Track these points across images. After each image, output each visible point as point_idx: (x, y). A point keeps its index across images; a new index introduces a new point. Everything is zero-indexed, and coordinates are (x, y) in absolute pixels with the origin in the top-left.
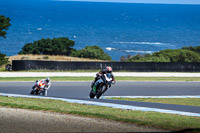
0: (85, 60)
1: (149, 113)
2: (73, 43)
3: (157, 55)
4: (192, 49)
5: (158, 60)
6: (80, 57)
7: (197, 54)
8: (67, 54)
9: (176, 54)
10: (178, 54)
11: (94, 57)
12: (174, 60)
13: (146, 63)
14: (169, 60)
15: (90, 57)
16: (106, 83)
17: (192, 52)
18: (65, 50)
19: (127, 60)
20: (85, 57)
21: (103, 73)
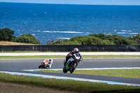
0: (22, 44)
2: (13, 32)
3: (72, 40)
4: (96, 36)
5: (73, 43)
6: (18, 42)
7: (99, 39)
8: (9, 40)
9: (85, 39)
10: (87, 39)
11: (28, 42)
12: (84, 43)
14: (80, 44)
15: (25, 42)
16: (76, 61)
17: (96, 38)
18: (7, 37)
19: (51, 44)
20: (22, 42)
21: (73, 53)
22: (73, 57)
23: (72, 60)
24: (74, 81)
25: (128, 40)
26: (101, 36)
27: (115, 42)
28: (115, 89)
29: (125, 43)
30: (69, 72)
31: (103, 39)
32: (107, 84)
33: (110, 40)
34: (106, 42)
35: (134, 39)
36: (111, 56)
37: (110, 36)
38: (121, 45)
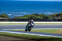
1: (22, 34)
4: (35, 15)
9: (30, 16)
13: (21, 19)
16: (32, 26)
17: (35, 16)
21: (30, 22)
22: (31, 24)
23: (30, 25)
24: (25, 34)
25: (48, 17)
26: (37, 15)
27: (43, 17)
28: (43, 38)
29: (47, 18)
30: (28, 31)
31: (38, 16)
32: (39, 36)
33: (41, 16)
34: (39, 17)
35: (51, 16)
36: (41, 23)
37: (41, 15)
38: (46, 19)
